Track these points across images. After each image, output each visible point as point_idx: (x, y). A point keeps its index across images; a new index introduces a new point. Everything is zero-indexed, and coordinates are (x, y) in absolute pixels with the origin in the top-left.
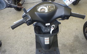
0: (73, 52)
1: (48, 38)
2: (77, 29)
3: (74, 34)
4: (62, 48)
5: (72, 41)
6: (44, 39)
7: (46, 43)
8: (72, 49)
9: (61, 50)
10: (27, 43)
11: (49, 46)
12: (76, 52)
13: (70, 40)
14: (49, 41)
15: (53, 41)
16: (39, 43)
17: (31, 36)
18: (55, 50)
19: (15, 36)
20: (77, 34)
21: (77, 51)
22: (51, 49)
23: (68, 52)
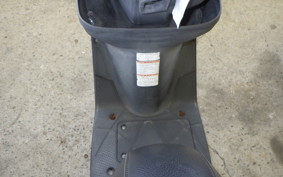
0: (253, 123)
1: (156, 56)
2: (273, 27)
3: (261, 46)
4: (208, 104)
5: (250, 77)
6: (135, 59)
7: (141, 82)
8: (251, 108)
9: (204, 111)
10: (59, 80)
11: (154, 97)
12: (267, 121)
13: (241, 72)
14: (157, 71)
15: (175, 72)
16: (112, 82)
17: (77, 53)
18: (182, 114)
19: (9, 50)
20: (271, 49)
21: (271, 116)
22: (165, 109)
23: (230, 118)
